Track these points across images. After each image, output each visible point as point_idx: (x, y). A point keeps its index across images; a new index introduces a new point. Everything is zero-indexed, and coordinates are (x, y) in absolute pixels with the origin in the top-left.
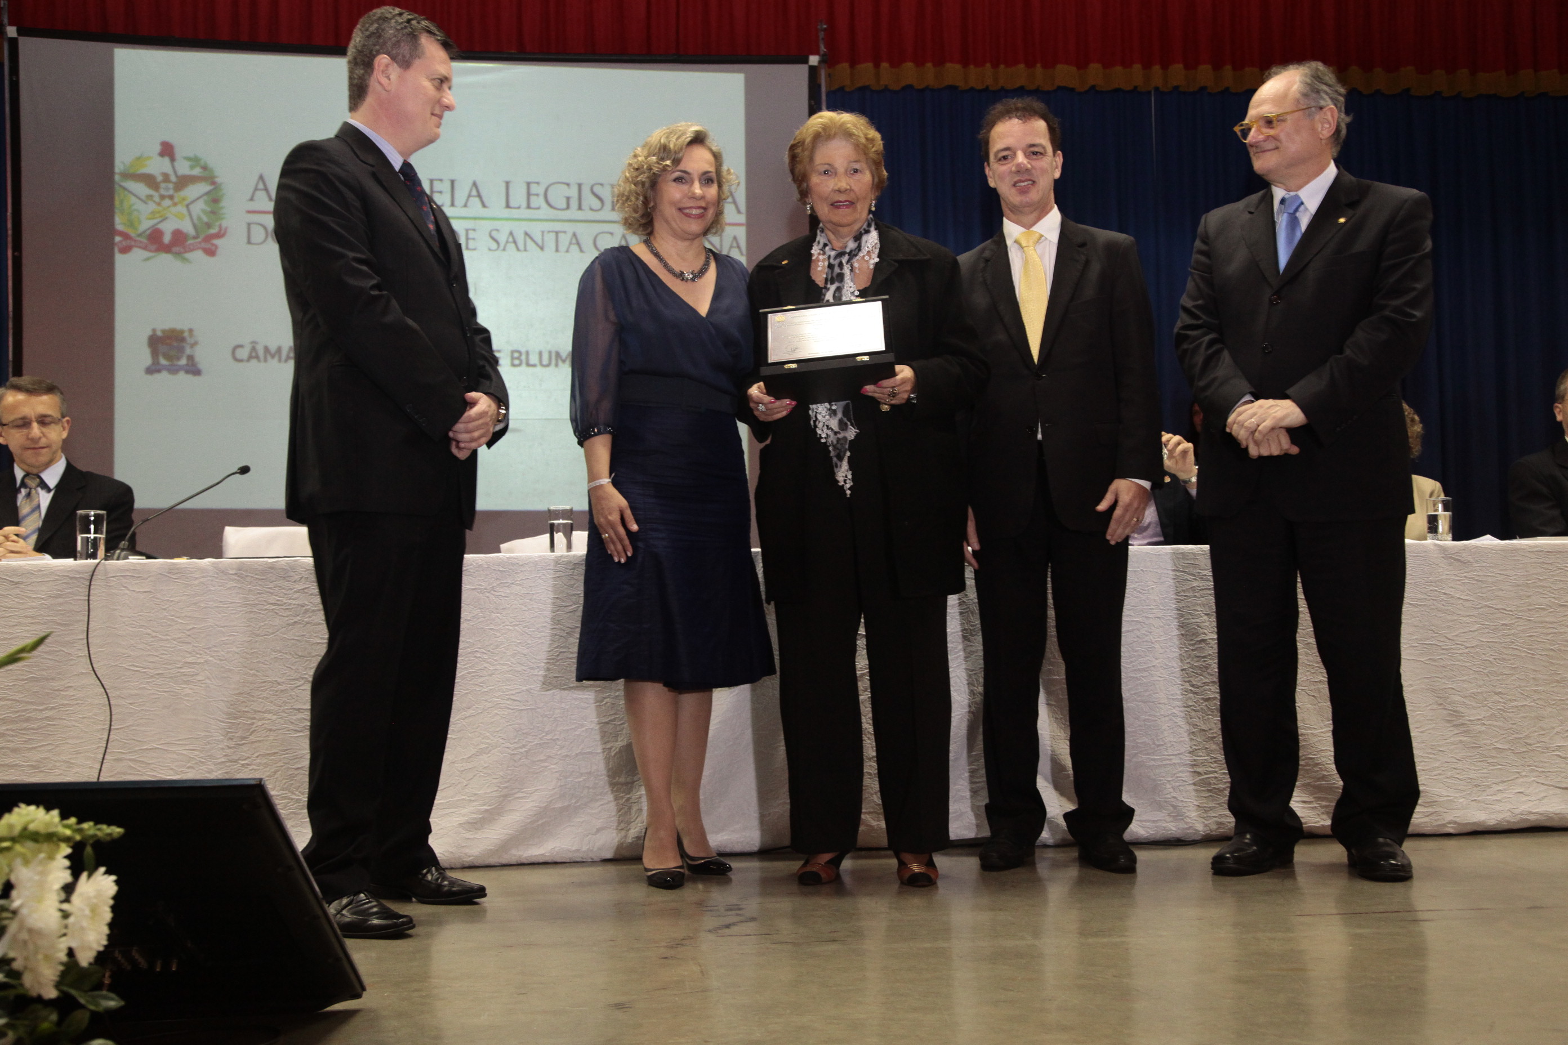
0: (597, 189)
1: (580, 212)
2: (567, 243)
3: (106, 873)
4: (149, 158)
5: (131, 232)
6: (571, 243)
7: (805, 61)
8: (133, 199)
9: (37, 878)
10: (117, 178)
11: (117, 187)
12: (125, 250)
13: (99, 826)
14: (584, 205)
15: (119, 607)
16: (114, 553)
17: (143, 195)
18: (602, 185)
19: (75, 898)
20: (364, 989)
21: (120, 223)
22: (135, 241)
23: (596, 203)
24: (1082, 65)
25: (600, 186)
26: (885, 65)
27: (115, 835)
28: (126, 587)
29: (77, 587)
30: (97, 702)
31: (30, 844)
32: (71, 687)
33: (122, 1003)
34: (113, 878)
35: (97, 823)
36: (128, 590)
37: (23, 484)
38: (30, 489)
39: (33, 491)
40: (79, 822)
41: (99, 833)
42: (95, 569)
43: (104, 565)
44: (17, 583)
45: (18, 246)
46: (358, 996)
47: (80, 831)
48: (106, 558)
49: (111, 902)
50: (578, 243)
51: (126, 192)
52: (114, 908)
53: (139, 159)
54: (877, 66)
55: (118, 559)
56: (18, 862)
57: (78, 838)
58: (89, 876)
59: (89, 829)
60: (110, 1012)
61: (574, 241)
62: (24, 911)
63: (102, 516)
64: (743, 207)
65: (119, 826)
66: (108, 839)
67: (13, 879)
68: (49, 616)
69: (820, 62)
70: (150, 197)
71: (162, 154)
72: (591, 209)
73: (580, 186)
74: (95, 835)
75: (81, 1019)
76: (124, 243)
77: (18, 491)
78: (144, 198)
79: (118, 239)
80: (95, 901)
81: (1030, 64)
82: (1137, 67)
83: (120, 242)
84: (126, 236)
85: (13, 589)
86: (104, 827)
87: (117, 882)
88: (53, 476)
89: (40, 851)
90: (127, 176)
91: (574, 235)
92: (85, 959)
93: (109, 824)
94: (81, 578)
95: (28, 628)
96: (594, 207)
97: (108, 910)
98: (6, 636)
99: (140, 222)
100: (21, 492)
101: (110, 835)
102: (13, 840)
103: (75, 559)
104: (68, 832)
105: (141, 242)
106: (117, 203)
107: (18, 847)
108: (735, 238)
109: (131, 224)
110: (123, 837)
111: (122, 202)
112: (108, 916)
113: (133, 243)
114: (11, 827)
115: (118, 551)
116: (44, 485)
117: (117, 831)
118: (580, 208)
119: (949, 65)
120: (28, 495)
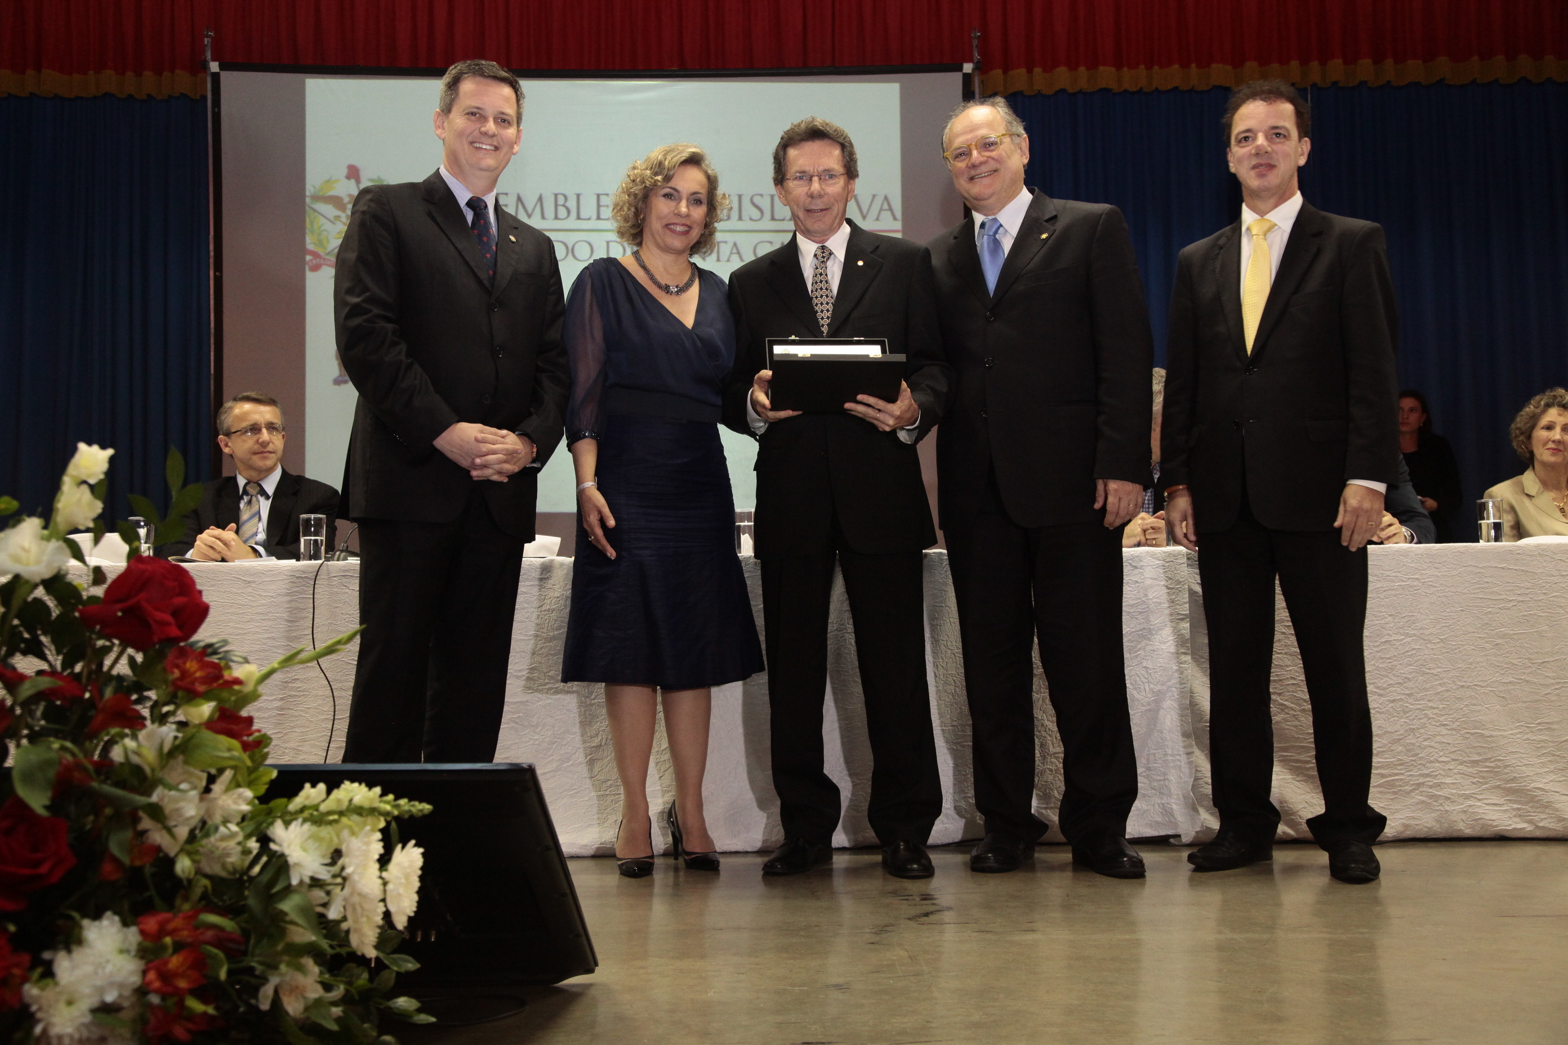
0: (757, 200)
1: (740, 222)
2: (728, 253)
3: (416, 845)
4: (337, 181)
5: (321, 252)
6: (731, 253)
7: (960, 69)
8: (323, 220)
9: (364, 848)
10: (308, 200)
11: (307, 208)
12: (315, 268)
13: (413, 803)
14: (745, 216)
15: (341, 606)
16: (335, 553)
17: (331, 216)
18: (761, 195)
19: (392, 866)
20: (596, 964)
21: (310, 244)
22: (324, 259)
23: (755, 214)
24: (1238, 63)
25: (759, 197)
26: (1037, 70)
27: (426, 812)
28: (346, 586)
29: (303, 586)
30: (320, 693)
31: (356, 818)
32: (298, 679)
33: (418, 966)
34: (421, 850)
35: (410, 800)
36: (349, 589)
37: (245, 492)
38: (252, 496)
39: (254, 499)
40: (396, 799)
41: (413, 810)
42: (319, 569)
43: (327, 565)
44: (249, 582)
45: (219, 267)
46: (591, 971)
47: (397, 806)
48: (327, 559)
49: (419, 872)
50: (738, 253)
51: (316, 214)
52: (421, 878)
53: (328, 181)
54: (1030, 71)
55: (338, 560)
56: (346, 833)
57: (396, 813)
58: (403, 848)
59: (404, 805)
60: (408, 974)
61: (735, 251)
62: (356, 877)
63: (320, 519)
64: (899, 214)
65: (429, 803)
66: (420, 814)
67: (344, 848)
68: (278, 613)
69: (974, 70)
70: (337, 218)
71: (348, 177)
72: (751, 219)
73: (740, 196)
74: (410, 811)
75: (388, 978)
76: (314, 262)
77: (241, 498)
78: (332, 219)
79: (308, 258)
80: (408, 870)
81: (1185, 65)
82: (1295, 64)
83: (311, 260)
84: (316, 255)
85: (246, 587)
86: (416, 803)
87: (424, 855)
88: (270, 485)
89: (365, 824)
90: (316, 198)
91: (735, 244)
92: (400, 922)
93: (421, 801)
94: (306, 577)
95: (258, 624)
96: (754, 218)
97: (417, 879)
98: (240, 632)
99: (328, 242)
100: (243, 499)
101: (421, 810)
102: (341, 813)
103: (298, 560)
104: (388, 808)
105: (330, 260)
106: (308, 225)
107: (344, 820)
109: (320, 243)
110: (432, 814)
111: (312, 223)
112: (417, 884)
113: (322, 262)
114: (339, 801)
115: (338, 553)
116: (263, 493)
117: (427, 807)
118: (740, 218)
119: (1102, 68)
120: (250, 502)
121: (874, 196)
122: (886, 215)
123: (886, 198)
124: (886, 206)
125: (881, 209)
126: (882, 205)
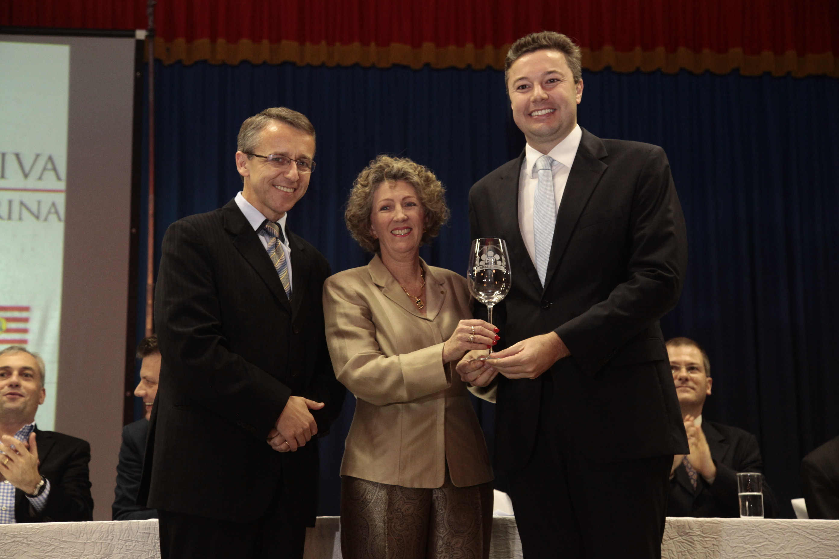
7: (133, 36)
24: (416, 44)
26: (221, 41)
54: (214, 41)
64: (63, 174)
69: (147, 37)
81: (365, 42)
108: (54, 205)
119: (284, 42)
121: (38, 156)
122: (50, 175)
123: (50, 159)
124: (50, 166)
125: (45, 169)
126: (46, 164)
